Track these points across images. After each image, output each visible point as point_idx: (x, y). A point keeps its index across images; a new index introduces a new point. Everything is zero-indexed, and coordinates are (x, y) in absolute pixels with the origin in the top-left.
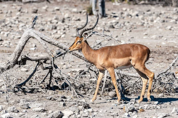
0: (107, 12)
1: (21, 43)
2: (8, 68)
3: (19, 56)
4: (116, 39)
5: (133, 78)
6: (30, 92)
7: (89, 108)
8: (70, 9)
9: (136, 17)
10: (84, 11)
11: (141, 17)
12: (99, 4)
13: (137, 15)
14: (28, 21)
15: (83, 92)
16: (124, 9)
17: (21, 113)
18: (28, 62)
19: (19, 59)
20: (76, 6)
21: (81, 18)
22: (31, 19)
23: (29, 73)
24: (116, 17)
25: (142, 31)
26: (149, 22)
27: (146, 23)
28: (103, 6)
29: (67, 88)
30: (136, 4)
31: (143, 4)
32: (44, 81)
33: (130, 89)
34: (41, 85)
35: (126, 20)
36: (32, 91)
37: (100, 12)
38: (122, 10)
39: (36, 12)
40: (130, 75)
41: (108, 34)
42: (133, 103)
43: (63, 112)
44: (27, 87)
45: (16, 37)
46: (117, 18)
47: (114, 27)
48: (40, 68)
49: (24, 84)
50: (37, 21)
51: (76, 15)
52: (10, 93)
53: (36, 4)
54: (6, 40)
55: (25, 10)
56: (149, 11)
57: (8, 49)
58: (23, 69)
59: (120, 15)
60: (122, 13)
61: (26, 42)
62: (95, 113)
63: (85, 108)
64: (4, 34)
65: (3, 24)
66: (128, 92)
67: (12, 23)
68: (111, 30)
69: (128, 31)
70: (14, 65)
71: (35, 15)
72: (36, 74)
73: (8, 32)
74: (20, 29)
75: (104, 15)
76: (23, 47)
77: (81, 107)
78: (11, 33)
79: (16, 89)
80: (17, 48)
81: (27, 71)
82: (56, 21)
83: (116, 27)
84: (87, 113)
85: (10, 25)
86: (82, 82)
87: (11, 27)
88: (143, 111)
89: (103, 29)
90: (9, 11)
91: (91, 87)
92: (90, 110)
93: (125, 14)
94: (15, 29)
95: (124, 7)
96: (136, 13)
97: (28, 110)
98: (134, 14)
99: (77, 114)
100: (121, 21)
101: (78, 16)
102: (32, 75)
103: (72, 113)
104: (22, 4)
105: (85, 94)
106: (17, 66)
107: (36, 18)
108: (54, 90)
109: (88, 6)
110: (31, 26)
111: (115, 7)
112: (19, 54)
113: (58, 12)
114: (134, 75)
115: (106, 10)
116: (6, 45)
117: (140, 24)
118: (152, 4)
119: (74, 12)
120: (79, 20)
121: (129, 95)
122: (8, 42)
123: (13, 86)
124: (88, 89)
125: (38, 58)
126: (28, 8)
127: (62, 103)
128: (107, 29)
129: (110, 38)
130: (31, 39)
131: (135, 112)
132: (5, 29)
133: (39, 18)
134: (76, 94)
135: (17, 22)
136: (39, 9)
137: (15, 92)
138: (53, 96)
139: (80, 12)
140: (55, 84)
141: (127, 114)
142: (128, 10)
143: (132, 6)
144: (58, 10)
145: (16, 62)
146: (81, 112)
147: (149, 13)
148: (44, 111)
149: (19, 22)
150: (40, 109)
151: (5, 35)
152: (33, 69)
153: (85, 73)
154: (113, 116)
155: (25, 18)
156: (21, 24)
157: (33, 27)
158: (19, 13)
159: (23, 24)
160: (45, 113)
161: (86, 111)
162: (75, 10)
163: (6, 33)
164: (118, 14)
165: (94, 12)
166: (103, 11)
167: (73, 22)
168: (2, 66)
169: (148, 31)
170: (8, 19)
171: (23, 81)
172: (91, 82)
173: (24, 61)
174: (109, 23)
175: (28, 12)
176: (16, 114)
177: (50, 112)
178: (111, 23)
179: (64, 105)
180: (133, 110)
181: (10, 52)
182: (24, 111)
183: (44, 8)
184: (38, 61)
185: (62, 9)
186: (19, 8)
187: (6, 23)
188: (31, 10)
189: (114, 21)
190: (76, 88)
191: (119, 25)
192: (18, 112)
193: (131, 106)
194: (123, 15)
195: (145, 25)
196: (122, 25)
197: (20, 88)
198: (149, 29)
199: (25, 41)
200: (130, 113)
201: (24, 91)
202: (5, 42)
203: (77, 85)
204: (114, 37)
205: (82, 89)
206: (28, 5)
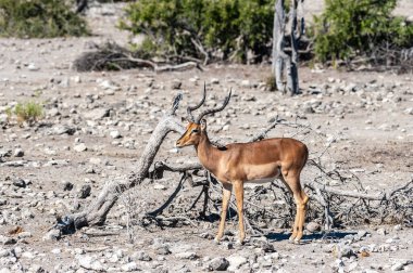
0: (301, 85)
1: (153, 140)
2: (133, 185)
3: (150, 163)
4: (319, 131)
5: (349, 199)
6: (170, 226)
7: (273, 251)
8: (238, 81)
9: (352, 93)
10: (261, 84)
11: (359, 93)
12: (287, 72)
13: (354, 90)
14: (164, 102)
15: (263, 224)
16: (331, 80)
17: (155, 263)
18: (165, 173)
19: (151, 169)
20: (247, 76)
21: (256, 97)
22: (170, 100)
23: (169, 193)
24: (317, 93)
25: (362, 117)
26: (375, 101)
27: (369, 103)
28: (294, 74)
29: (235, 218)
30: (352, 70)
31: (363, 70)
32: (194, 206)
33: (344, 217)
34: (190, 212)
35: (335, 98)
36: (174, 224)
37: (290, 85)
38: (327, 81)
39: (178, 87)
40: (343, 193)
41: (303, 122)
42: (350, 241)
43: (229, 259)
44: (166, 217)
45: (146, 131)
46: (319, 96)
47: (314, 112)
48: (187, 184)
49: (160, 211)
50: (181, 102)
51: (247, 91)
52: (135, 227)
53: (178, 73)
54: (128, 136)
55: (160, 84)
56: (373, 82)
57: (133, 152)
58: (158, 185)
59: (324, 90)
60: (327, 87)
61: (163, 138)
62: (284, 261)
63: (267, 251)
64: (124, 125)
65: (122, 109)
66: (341, 222)
67: (137, 107)
68: (309, 115)
69: (337, 117)
70: (142, 179)
71: (177, 92)
72: (181, 195)
73: (132, 123)
74: (152, 117)
75: (296, 91)
76: (158, 148)
77: (259, 250)
78: (137, 124)
79: (146, 221)
80: (148, 150)
81: (165, 189)
82: (213, 102)
83: (317, 110)
84: (270, 261)
85: (134, 109)
86: (261, 207)
87: (135, 113)
88: (367, 255)
89: (294, 115)
90: (132, 87)
91: (277, 216)
92: (275, 255)
93: (334, 88)
94: (143, 117)
95: (330, 76)
96: (352, 85)
97: (167, 257)
98: (347, 89)
99: (252, 261)
100: (326, 101)
101: (252, 93)
102: (174, 195)
103: (244, 260)
104: (155, 74)
105: (266, 227)
106: (147, 180)
107: (178, 98)
108: (212, 221)
109: (268, 75)
110: (171, 112)
111: (315, 76)
112: (151, 159)
113: (217, 86)
114: (350, 193)
115: (300, 81)
116: (128, 145)
117: (359, 105)
118: (378, 71)
119: (245, 87)
120: (253, 100)
121: (343, 228)
122: (130, 139)
123: (141, 216)
124: (272, 219)
125: (183, 166)
126: (164, 81)
127: (226, 244)
128: (302, 115)
129: (307, 130)
130: (170, 135)
131: (352, 258)
132: (125, 117)
133: (185, 97)
134: (250, 227)
135: (146, 105)
136: (183, 82)
137: (145, 225)
138: (210, 232)
139: (256, 87)
140: (214, 211)
141: (338, 261)
142: (338, 80)
143: (345, 75)
144: (217, 83)
145: (146, 174)
146: (260, 259)
147: (374, 85)
148: (196, 257)
149: (149, 104)
150: (188, 254)
151: (126, 128)
152: (175, 186)
153: (265, 192)
154: (315, 264)
155: (160, 97)
156: (154, 109)
157: (174, 114)
158: (149, 89)
159: (156, 109)
160: (197, 262)
161: (268, 256)
162: (246, 82)
163: (127, 125)
164: (320, 87)
165: (280, 86)
166: (295, 84)
167: (242, 103)
168: (122, 182)
169: (373, 117)
170: (130, 100)
171: (158, 207)
172: (276, 206)
173: (159, 172)
174: (305, 105)
175: (164, 88)
176: (147, 264)
177: (206, 259)
178: (309, 104)
179: (230, 247)
180: (349, 255)
181: (134, 158)
182: (161, 258)
183: (193, 80)
184: (183, 171)
185: (224, 82)
186: (148, 80)
187: (128, 108)
188: (169, 84)
189: (313, 100)
190: (250, 217)
191: (321, 107)
192: (151, 259)
193: (347, 247)
194: (330, 90)
195: (367, 106)
196: (328, 107)
197: (154, 218)
198: (374, 113)
199: (160, 137)
200: (344, 259)
201: (160, 224)
202: (125, 139)
203: (252, 212)
204: (315, 127)
205: (260, 218)
206: (164, 74)
